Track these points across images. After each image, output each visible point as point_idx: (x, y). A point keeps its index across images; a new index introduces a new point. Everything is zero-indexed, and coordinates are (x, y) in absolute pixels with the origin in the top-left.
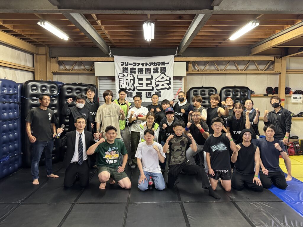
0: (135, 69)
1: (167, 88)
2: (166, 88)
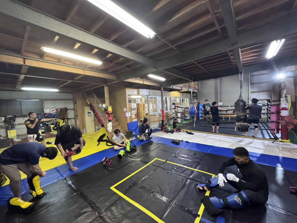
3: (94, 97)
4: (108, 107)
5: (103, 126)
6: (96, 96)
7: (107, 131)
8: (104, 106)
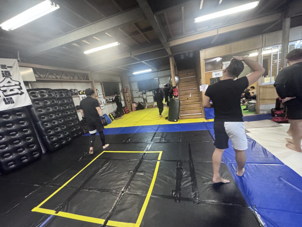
1: (19, 93)
2: (17, 94)
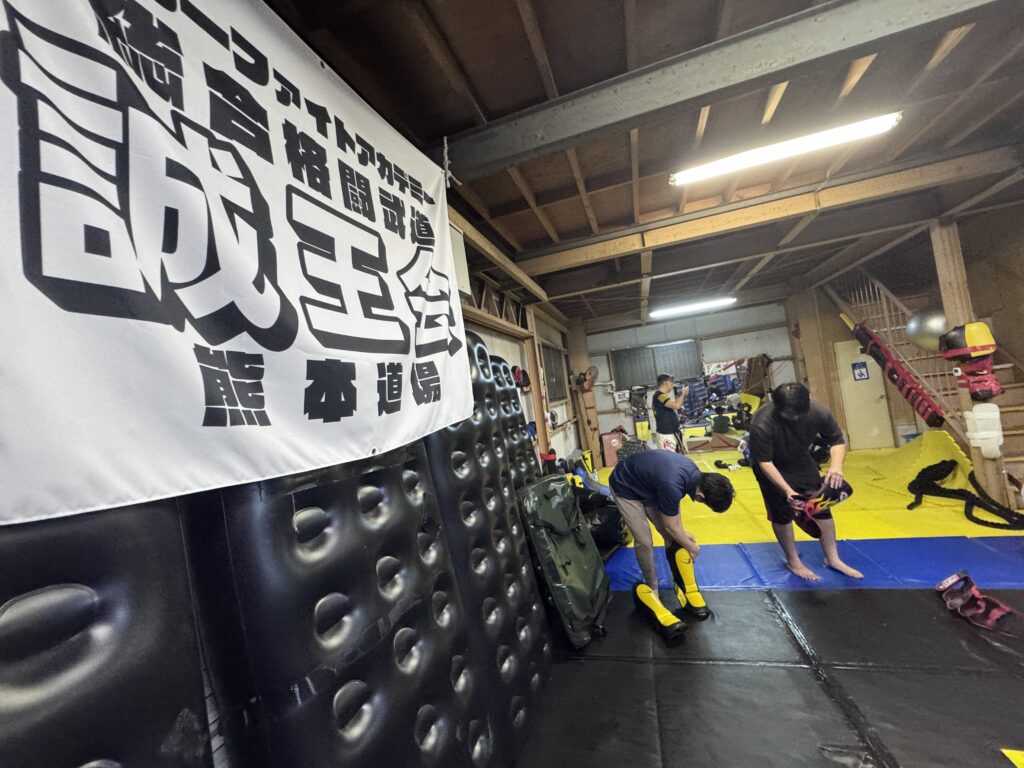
0: (261, 114)
1: (448, 343)
2: (445, 345)
3: (876, 296)
4: (961, 329)
5: (936, 421)
6: (884, 291)
7: (965, 447)
8: (936, 324)
